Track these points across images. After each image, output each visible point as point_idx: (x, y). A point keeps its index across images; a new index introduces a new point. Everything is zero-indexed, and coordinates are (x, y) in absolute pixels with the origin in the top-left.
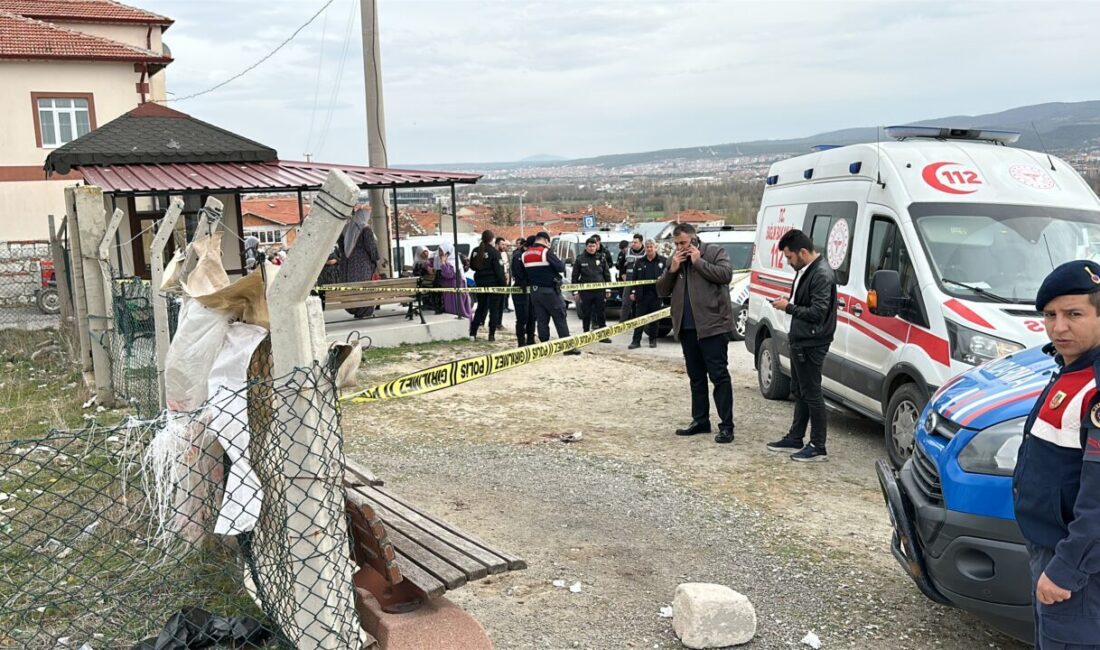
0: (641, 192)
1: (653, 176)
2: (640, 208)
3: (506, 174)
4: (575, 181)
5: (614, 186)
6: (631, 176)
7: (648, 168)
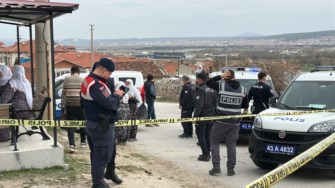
0: (307, 55)
1: (315, 46)
2: (306, 65)
3: (227, 43)
4: (268, 48)
5: (291, 52)
6: (301, 46)
7: (312, 42)
